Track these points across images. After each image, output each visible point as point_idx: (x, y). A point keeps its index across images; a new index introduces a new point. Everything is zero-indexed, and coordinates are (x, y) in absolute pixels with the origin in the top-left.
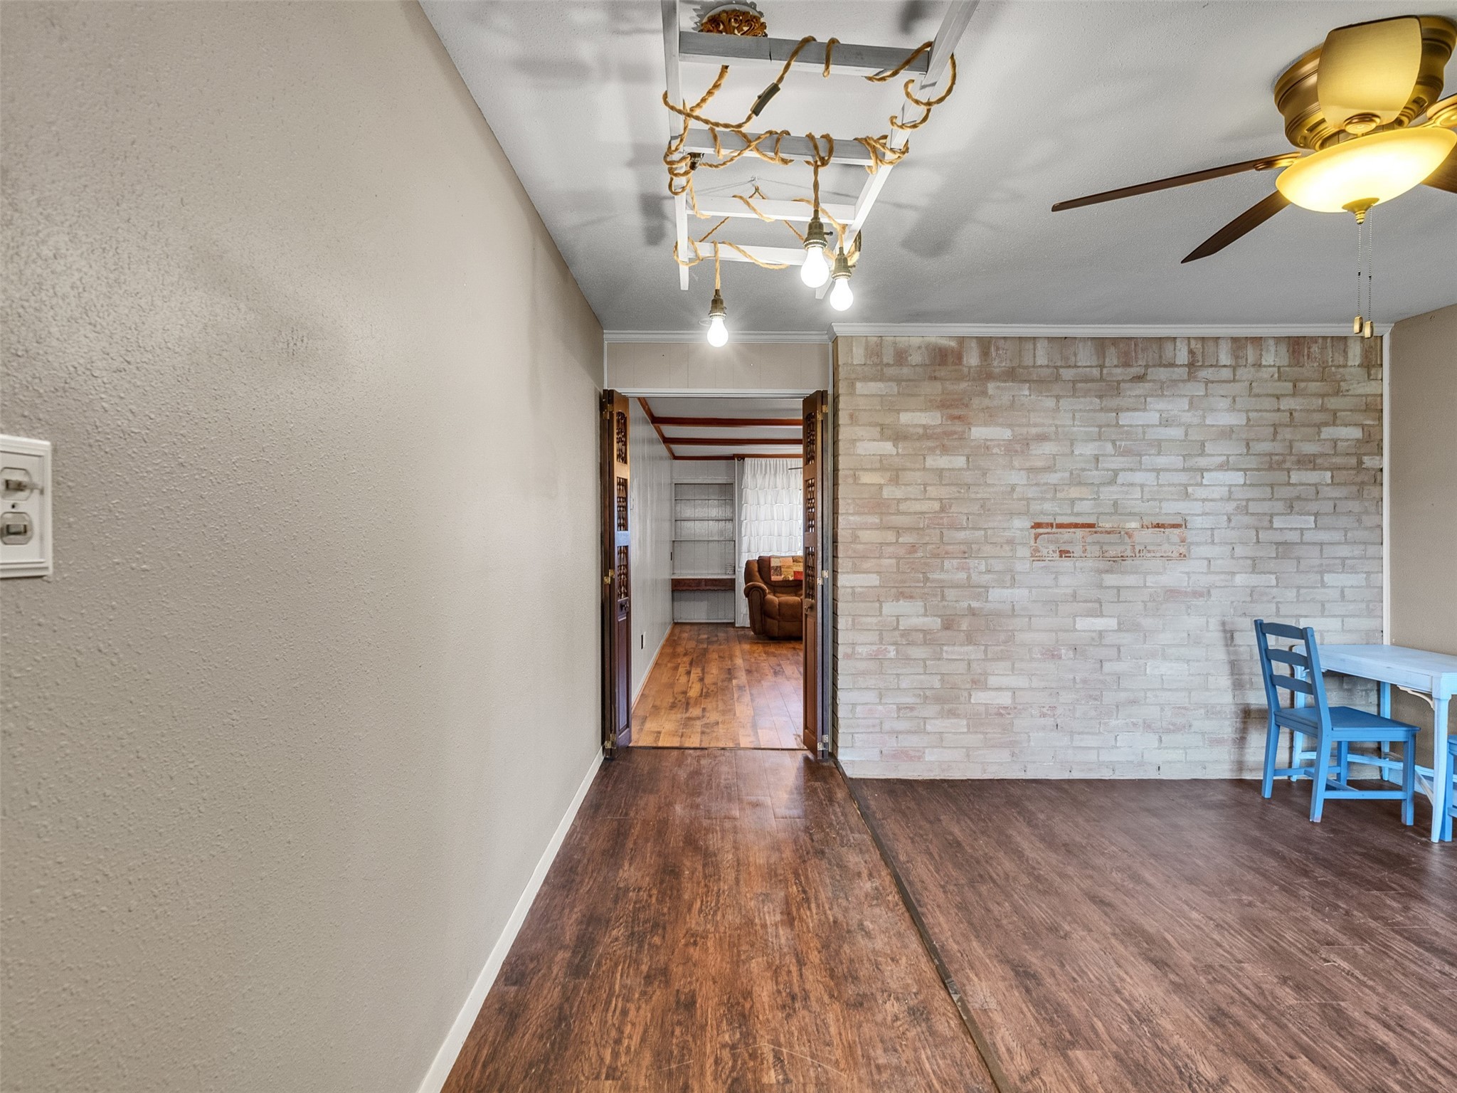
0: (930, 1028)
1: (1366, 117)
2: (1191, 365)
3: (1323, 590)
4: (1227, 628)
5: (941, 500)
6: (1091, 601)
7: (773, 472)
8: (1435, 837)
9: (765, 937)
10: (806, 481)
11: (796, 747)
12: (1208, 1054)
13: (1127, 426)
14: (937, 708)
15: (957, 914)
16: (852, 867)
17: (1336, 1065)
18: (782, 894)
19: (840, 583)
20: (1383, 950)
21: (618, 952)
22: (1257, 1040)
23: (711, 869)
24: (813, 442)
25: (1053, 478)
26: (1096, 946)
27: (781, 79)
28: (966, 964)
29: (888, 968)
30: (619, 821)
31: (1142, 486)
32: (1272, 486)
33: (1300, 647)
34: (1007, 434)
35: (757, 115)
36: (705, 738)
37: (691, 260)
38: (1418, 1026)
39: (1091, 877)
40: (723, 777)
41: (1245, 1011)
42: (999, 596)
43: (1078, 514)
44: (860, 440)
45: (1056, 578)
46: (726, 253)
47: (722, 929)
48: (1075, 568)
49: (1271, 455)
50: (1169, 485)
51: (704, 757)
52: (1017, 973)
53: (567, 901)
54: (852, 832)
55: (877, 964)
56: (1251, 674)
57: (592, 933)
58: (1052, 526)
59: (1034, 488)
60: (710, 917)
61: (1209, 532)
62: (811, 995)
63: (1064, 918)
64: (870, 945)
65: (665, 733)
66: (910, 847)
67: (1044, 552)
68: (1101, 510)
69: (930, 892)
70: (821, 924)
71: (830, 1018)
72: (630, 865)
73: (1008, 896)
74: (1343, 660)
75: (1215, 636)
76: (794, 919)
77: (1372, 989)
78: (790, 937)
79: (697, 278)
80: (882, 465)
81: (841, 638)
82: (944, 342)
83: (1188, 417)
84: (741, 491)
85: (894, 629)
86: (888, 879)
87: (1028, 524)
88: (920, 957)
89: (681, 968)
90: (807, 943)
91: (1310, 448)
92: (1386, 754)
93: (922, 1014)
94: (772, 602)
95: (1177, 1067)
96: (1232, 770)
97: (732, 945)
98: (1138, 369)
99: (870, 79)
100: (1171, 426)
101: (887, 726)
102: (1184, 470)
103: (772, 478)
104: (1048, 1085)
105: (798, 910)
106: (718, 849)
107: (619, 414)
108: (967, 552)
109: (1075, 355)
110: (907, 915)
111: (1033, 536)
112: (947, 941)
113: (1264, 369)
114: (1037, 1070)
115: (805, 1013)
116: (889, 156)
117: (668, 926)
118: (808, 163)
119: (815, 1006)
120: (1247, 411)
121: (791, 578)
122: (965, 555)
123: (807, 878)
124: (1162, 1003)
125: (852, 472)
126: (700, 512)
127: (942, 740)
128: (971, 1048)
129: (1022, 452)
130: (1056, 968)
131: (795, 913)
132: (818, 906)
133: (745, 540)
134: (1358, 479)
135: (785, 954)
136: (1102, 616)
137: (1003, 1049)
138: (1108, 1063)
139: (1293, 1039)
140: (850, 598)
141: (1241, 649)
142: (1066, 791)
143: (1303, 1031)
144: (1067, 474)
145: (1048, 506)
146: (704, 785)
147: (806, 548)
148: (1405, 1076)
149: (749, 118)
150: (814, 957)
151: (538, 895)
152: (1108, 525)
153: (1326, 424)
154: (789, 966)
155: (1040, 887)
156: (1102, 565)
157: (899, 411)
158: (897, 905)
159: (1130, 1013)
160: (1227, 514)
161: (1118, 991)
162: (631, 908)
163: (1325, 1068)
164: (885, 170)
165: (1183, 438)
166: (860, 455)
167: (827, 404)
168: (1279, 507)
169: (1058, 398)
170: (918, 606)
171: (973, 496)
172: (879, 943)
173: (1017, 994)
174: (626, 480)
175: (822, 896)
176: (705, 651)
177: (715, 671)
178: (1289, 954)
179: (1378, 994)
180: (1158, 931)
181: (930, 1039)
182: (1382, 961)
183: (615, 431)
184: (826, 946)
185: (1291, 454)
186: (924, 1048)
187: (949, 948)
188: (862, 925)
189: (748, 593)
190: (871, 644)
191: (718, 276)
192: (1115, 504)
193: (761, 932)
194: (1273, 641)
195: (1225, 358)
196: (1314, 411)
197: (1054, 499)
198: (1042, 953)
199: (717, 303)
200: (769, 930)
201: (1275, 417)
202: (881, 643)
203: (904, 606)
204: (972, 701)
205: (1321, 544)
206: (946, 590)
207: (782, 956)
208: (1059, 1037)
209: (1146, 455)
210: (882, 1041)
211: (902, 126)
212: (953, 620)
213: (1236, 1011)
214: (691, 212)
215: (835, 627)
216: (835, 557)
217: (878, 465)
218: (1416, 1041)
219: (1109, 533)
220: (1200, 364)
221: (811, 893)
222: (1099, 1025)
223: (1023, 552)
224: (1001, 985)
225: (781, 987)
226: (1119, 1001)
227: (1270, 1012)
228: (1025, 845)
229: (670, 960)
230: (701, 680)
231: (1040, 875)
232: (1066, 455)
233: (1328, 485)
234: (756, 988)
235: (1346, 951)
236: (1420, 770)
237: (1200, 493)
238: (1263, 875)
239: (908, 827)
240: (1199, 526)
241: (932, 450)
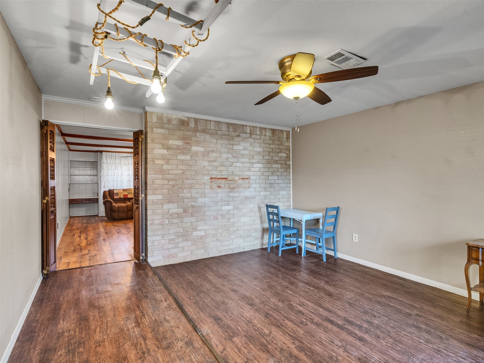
0: (193, 347)
1: (299, 76)
2: (250, 134)
3: (279, 196)
4: (259, 207)
5: (182, 170)
6: (226, 201)
7: (114, 158)
8: (303, 256)
9: (129, 334)
10: (135, 162)
11: (130, 259)
12: (266, 326)
13: (235, 149)
14: (182, 239)
15: (195, 306)
16: (158, 299)
17: (293, 319)
18: (134, 315)
19: (148, 199)
20: (297, 287)
21: (63, 360)
22: (276, 319)
23: (102, 313)
24: (138, 148)
25: (216, 164)
26: (235, 304)
27: (151, 15)
28: (200, 322)
29: (176, 331)
30: (55, 304)
31: (239, 167)
32: (269, 168)
33: (275, 211)
34: (202, 149)
35: (141, 25)
36: (91, 262)
37: (96, 73)
38: (306, 303)
39: (231, 284)
40: (102, 276)
41: (272, 312)
42: (201, 201)
43: (223, 175)
44: (155, 148)
45: (217, 195)
46: (113, 74)
47: (111, 336)
48: (222, 191)
49: (268, 160)
50: (246, 167)
51: (92, 269)
52: (215, 320)
53: (32, 346)
54: (157, 287)
55: (172, 331)
56: (265, 219)
57: (47, 357)
58: (216, 179)
59: (211, 167)
60: (105, 333)
61: (255, 180)
62: (150, 350)
63: (226, 298)
64: (169, 325)
65: (72, 263)
66: (176, 287)
67: (214, 186)
68: (229, 174)
69: (185, 300)
70: (150, 322)
71: (159, 356)
72: (63, 321)
73: (209, 295)
74: (284, 213)
75: (256, 209)
76: (140, 324)
77: (296, 297)
78: (139, 331)
79: (97, 81)
80: (163, 157)
81: (149, 218)
82: (183, 118)
83: (250, 148)
84: (101, 164)
85: (167, 214)
86: (172, 300)
87: (209, 178)
88: (186, 324)
89: (94, 358)
90: (146, 331)
91: (276, 158)
92: (292, 236)
93: (190, 343)
94: (115, 206)
95: (260, 333)
96: (260, 246)
97: (116, 341)
98: (238, 133)
99: (182, 26)
100: (246, 150)
101: (165, 247)
102: (249, 163)
103: (114, 160)
104: (229, 352)
105: (141, 320)
106: (104, 305)
107: (50, 131)
108: (191, 187)
109: (222, 127)
110: (180, 311)
111: (210, 182)
112: (193, 316)
113: (267, 137)
114: (225, 348)
115: (149, 357)
116: (183, 53)
117: (85, 342)
118: (153, 48)
119: (152, 353)
120: (263, 148)
121: (122, 197)
122: (190, 188)
123: (142, 307)
124: (254, 316)
125: (152, 160)
126: (82, 172)
127: (183, 249)
128: (207, 349)
129: (207, 155)
130: (226, 314)
131: (140, 321)
132: (148, 316)
133: (103, 184)
134: (286, 167)
135: (138, 338)
136: (229, 205)
137: (215, 345)
138: (243, 338)
139: (283, 316)
140: (152, 204)
141: (262, 212)
142: (220, 259)
143: (285, 313)
144: (220, 163)
145: (214, 173)
146: (94, 281)
147: (135, 187)
148: (306, 317)
149: (138, 26)
150: (150, 335)
151: (14, 348)
152: (231, 178)
153: (279, 152)
154: (140, 342)
155: (218, 290)
156: (229, 190)
157: (168, 140)
158: (176, 308)
159: (246, 322)
160: (259, 175)
161: (242, 316)
162: (66, 340)
163: (291, 321)
164: (181, 58)
165: (249, 154)
166: (155, 154)
167: (143, 135)
168: (270, 174)
169: (217, 140)
170: (175, 205)
171: (193, 169)
172: (172, 323)
173: (216, 326)
174: (54, 159)
175: (149, 312)
176: (87, 227)
177: (92, 234)
178: (279, 293)
179: (298, 298)
180: (250, 295)
181: (194, 350)
182: (297, 289)
183: (49, 138)
184: (153, 330)
185: (272, 160)
186: (192, 354)
187: (194, 318)
188: (165, 318)
189: (105, 203)
190: (160, 219)
191: (109, 82)
192: (232, 172)
193: (127, 332)
194: (270, 210)
195: (258, 133)
196: (277, 149)
197: (216, 170)
198: (221, 311)
199: (109, 92)
200: (131, 331)
201: (269, 150)
202: (163, 219)
203: (171, 206)
204: (193, 235)
205: (279, 184)
206: (184, 199)
207: (137, 339)
208: (229, 335)
209: (240, 158)
210: (178, 357)
211: (189, 45)
212: (187, 209)
213: (270, 312)
214: (101, 55)
215: (146, 214)
216: (146, 189)
217: (161, 158)
218: (306, 307)
219: (231, 181)
220: (252, 133)
221: (145, 312)
222: (239, 328)
223: (208, 187)
224: (211, 325)
225: (138, 351)
226: (243, 319)
227: (277, 310)
228: (212, 278)
229: (89, 356)
230: (86, 239)
231: (217, 287)
232: (219, 157)
233: (280, 168)
234: (129, 355)
235: (290, 289)
236: (299, 240)
237: (253, 169)
238: (271, 273)
239: (175, 280)
240: (253, 179)
241: (180, 153)
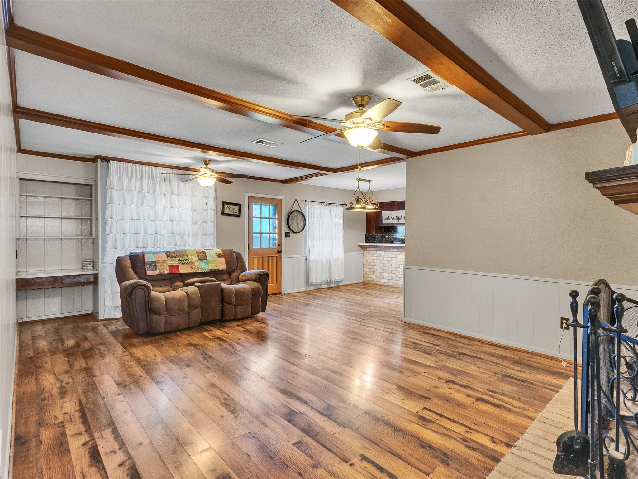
7: (138, 177)
84: (105, 191)
103: (138, 183)
121: (167, 272)
133: (110, 237)
